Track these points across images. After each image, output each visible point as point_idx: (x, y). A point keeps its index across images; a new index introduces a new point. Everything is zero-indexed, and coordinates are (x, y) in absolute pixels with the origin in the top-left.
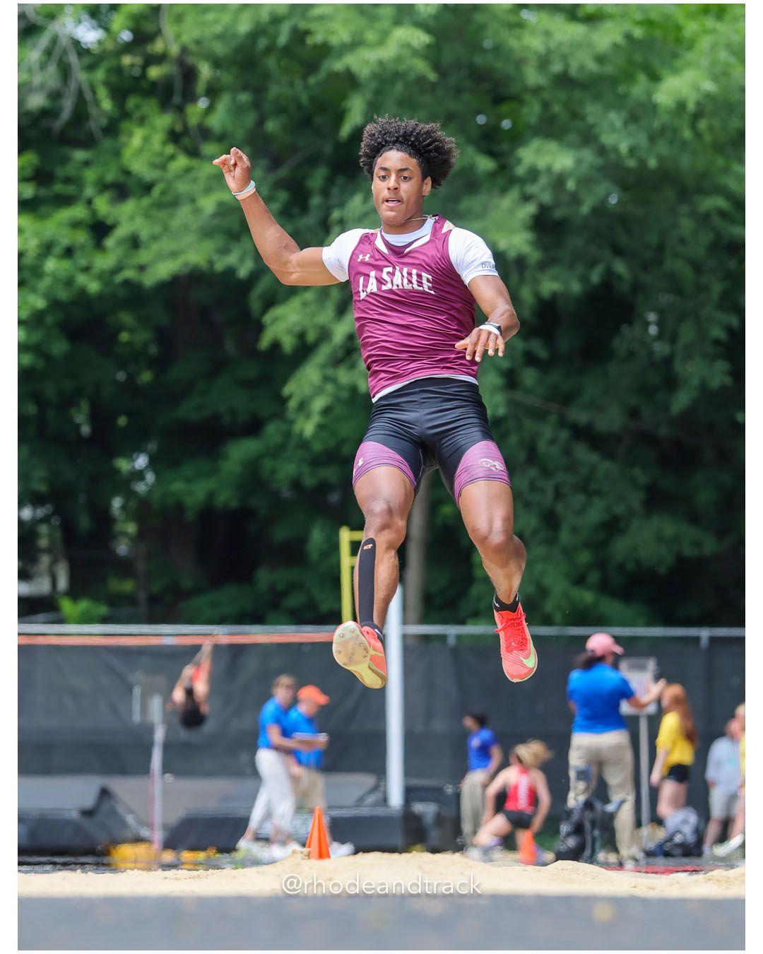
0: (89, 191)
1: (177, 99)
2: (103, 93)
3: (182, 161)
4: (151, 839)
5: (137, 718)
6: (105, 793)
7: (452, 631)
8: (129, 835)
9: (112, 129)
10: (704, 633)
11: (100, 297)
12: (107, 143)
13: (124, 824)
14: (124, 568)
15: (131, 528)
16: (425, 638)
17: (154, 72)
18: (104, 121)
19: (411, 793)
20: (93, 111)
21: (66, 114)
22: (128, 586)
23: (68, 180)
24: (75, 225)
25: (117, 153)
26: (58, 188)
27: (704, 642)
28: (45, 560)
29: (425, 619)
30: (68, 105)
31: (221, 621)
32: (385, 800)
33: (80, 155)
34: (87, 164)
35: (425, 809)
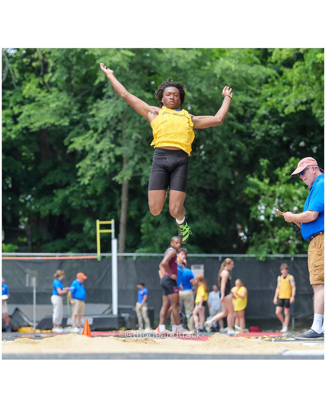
0: (11, 105)
1: (42, 74)
2: (16, 71)
3: (43, 93)
4: (32, 325)
5: (27, 285)
6: (17, 310)
7: (134, 255)
8: (25, 324)
9: (19, 84)
11: (15, 140)
12: (17, 88)
13: (23, 320)
14: (23, 233)
15: (26, 219)
16: (126, 257)
17: (34, 64)
18: (17, 81)
19: (120, 310)
20: (13, 77)
22: (25, 240)
23: (4, 101)
24: (7, 116)
25: (21, 92)
27: (220, 259)
29: (125, 251)
30: (4, 75)
31: (56, 251)
32: (112, 312)
33: (8, 92)
34: (11, 95)
35: (125, 315)
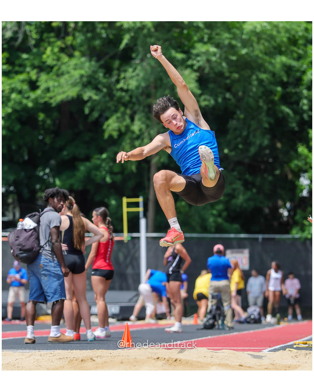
0: (28, 69)
1: (62, 35)
3: (66, 59)
8: (43, 312)
10: (260, 236)
11: (32, 109)
12: (35, 51)
17: (54, 24)
18: (34, 42)
21: (20, 40)
23: (20, 65)
24: (23, 81)
26: (17, 68)
27: (260, 240)
28: (11, 208)
29: (154, 231)
30: (21, 36)
33: (25, 56)
34: (27, 59)
